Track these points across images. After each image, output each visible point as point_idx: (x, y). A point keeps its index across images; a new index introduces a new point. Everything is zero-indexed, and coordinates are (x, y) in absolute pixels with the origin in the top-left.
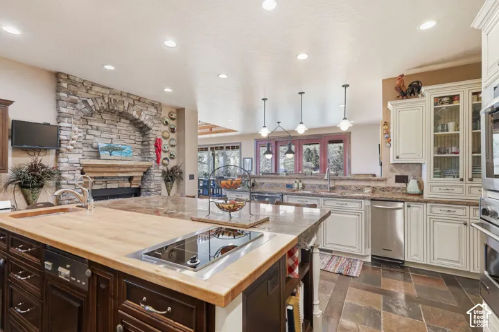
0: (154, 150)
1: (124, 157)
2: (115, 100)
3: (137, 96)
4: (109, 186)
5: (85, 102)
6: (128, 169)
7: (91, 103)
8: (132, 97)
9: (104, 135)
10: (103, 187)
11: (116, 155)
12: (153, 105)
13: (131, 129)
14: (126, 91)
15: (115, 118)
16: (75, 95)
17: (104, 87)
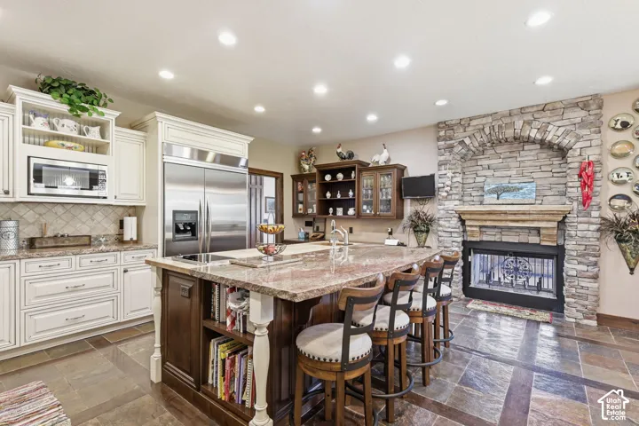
0: (578, 184)
1: (518, 199)
2: (500, 127)
3: (537, 106)
4: (505, 239)
5: (462, 142)
6: (523, 217)
7: (467, 141)
8: (527, 110)
9: (497, 174)
10: (497, 238)
11: (506, 197)
12: (577, 105)
13: (544, 155)
14: (516, 106)
15: (517, 148)
16: (452, 139)
17: (484, 116)
